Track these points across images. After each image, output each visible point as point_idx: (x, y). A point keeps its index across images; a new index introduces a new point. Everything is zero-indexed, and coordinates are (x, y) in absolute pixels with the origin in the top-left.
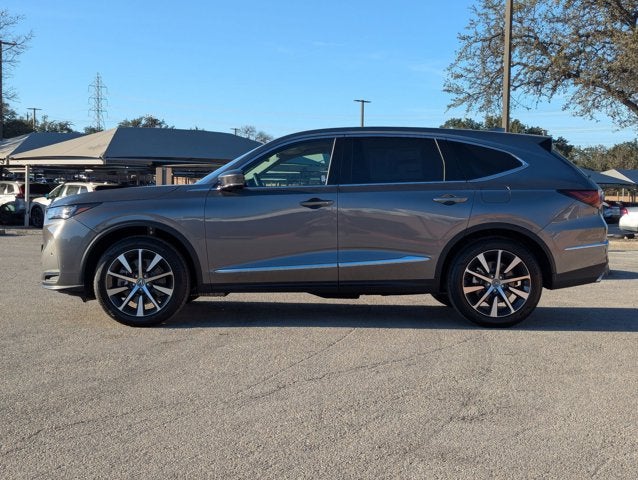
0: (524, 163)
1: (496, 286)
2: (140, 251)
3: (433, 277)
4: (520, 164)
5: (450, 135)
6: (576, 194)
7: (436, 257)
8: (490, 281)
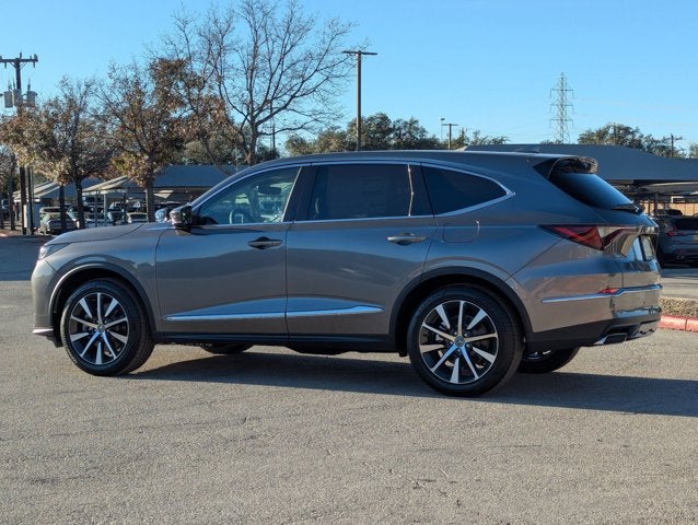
0: (508, 192)
1: (459, 345)
2: (99, 294)
3: (387, 332)
4: (504, 193)
5: (427, 160)
6: (564, 230)
7: (390, 308)
8: (452, 338)
